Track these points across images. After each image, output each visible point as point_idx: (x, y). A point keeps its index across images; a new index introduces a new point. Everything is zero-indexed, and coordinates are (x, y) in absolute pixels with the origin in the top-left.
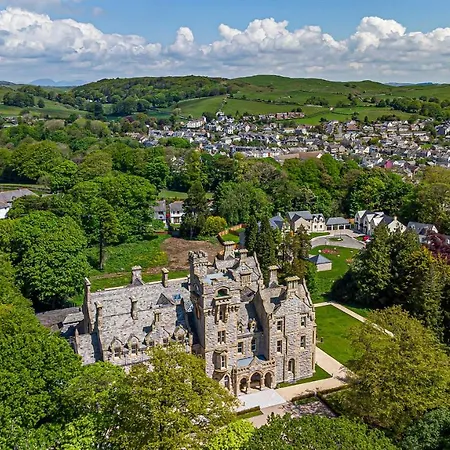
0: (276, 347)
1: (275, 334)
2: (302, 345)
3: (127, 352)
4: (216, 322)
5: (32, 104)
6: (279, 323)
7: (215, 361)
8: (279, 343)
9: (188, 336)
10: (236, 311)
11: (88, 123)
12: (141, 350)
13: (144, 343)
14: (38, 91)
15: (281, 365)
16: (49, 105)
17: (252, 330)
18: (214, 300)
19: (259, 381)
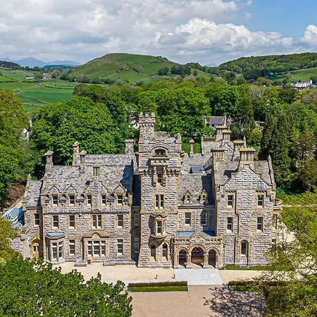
0: (226, 224)
1: (224, 209)
2: (260, 227)
3: (65, 201)
4: (153, 184)
5: (189, 73)
6: (230, 197)
7: (151, 225)
8: (230, 220)
9: (127, 195)
10: (177, 175)
11: (212, 78)
12: (79, 201)
13: (82, 195)
14: (196, 66)
15: (232, 244)
16: (201, 74)
17: (202, 202)
18: (150, 160)
19: (202, 257)
